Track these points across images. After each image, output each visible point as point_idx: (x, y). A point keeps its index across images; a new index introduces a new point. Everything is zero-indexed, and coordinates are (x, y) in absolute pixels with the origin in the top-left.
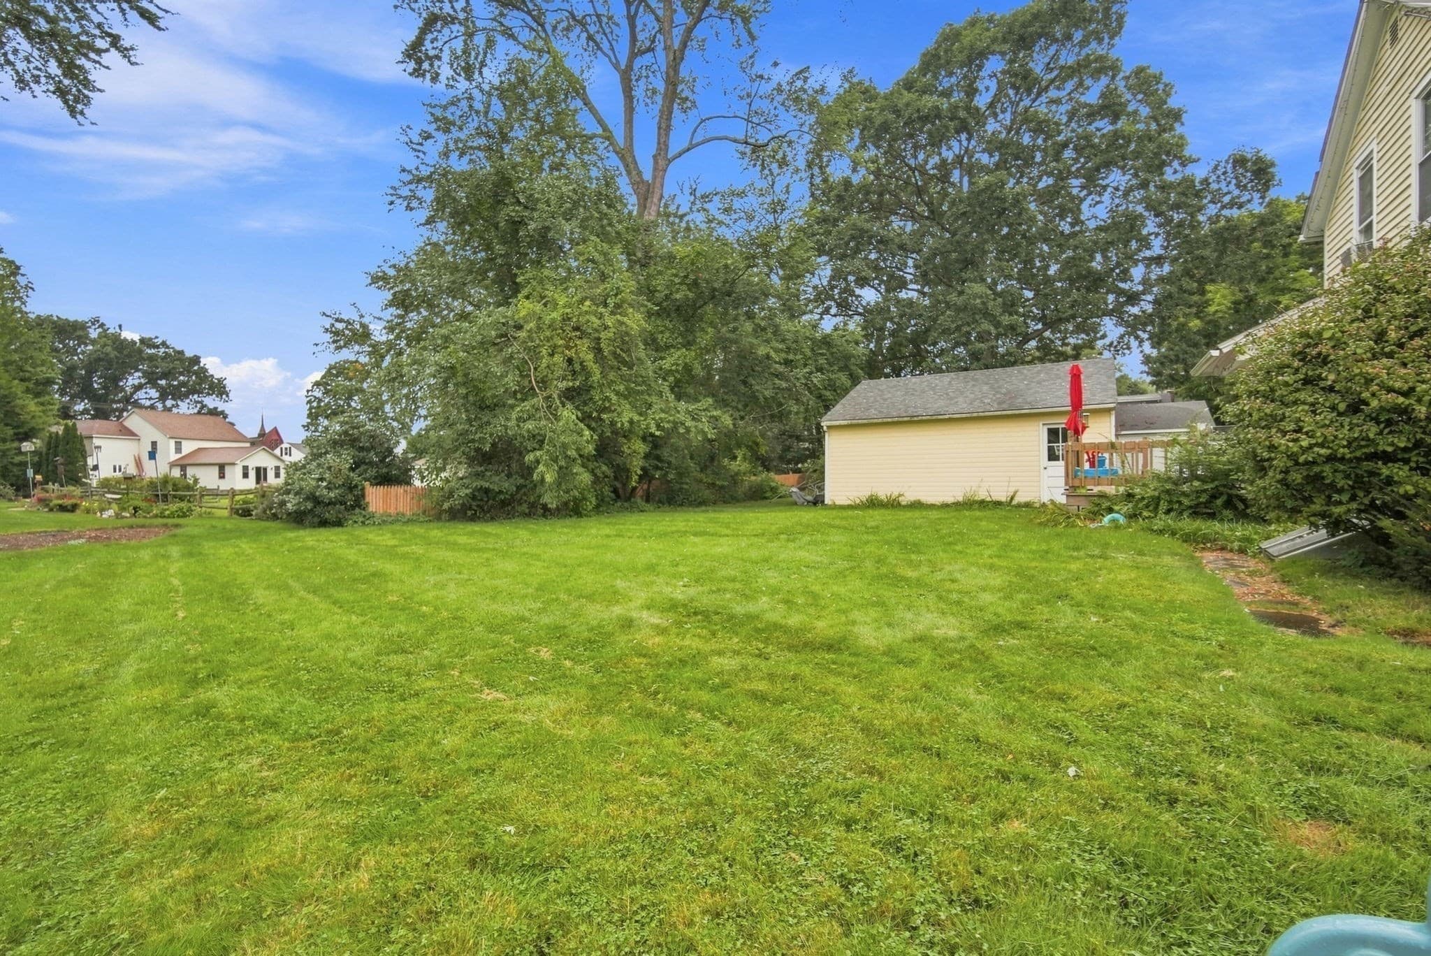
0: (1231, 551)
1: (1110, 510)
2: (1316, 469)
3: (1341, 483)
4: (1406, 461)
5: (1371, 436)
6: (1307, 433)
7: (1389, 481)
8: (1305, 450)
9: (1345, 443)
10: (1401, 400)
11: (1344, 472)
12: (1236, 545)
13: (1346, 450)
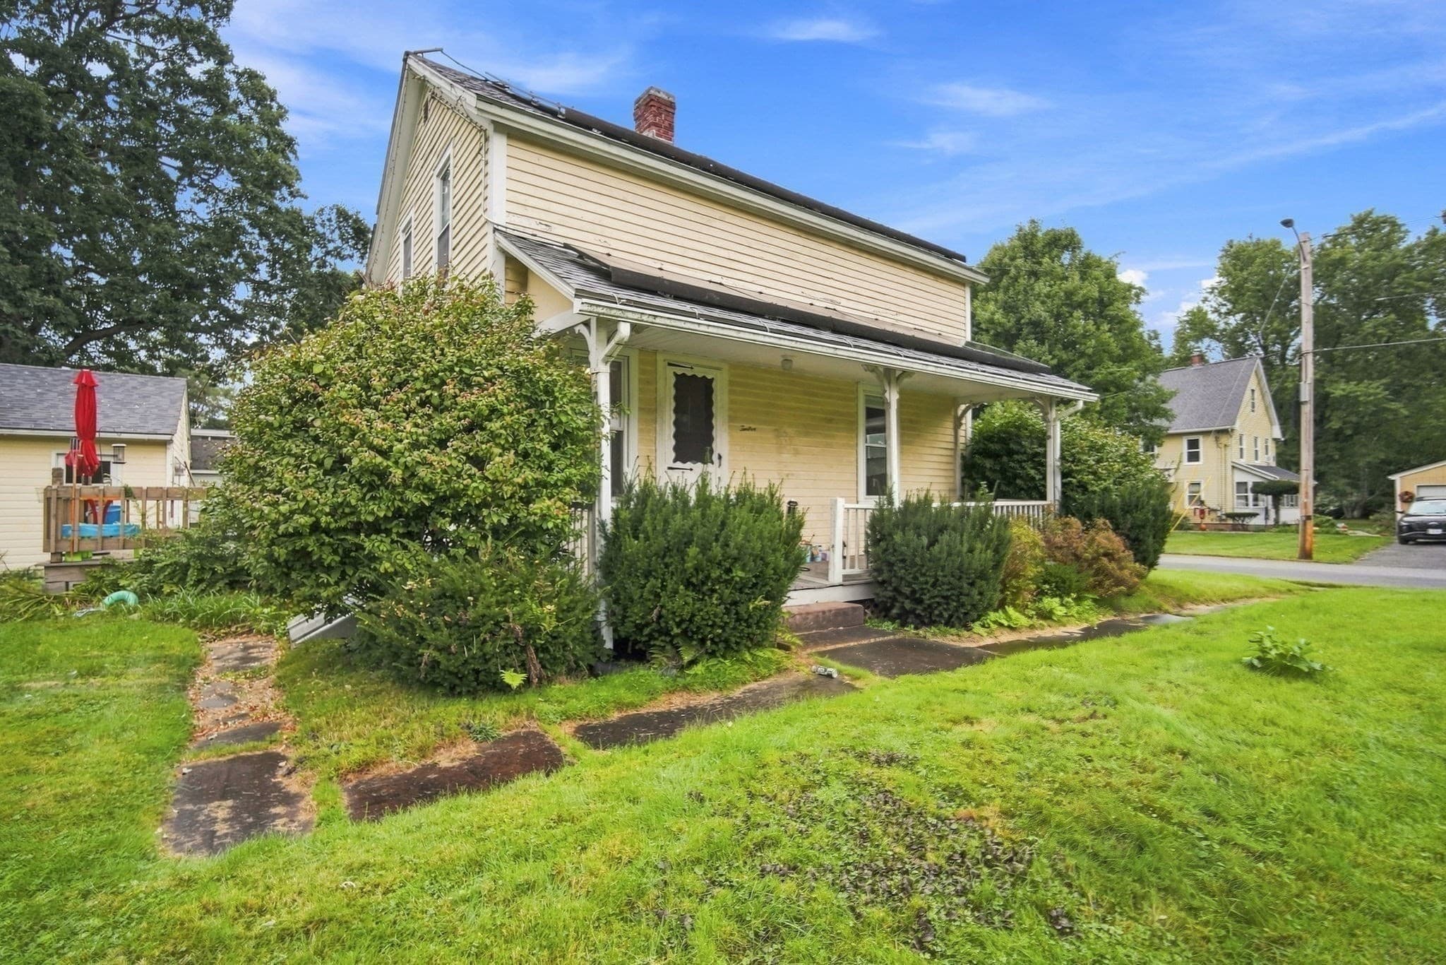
0: (259, 632)
1: (116, 587)
2: (300, 544)
3: (329, 559)
4: (388, 532)
5: (353, 502)
6: (287, 495)
7: (373, 558)
8: (288, 518)
9: (327, 509)
10: (379, 459)
11: (330, 544)
12: (264, 625)
13: (329, 519)
